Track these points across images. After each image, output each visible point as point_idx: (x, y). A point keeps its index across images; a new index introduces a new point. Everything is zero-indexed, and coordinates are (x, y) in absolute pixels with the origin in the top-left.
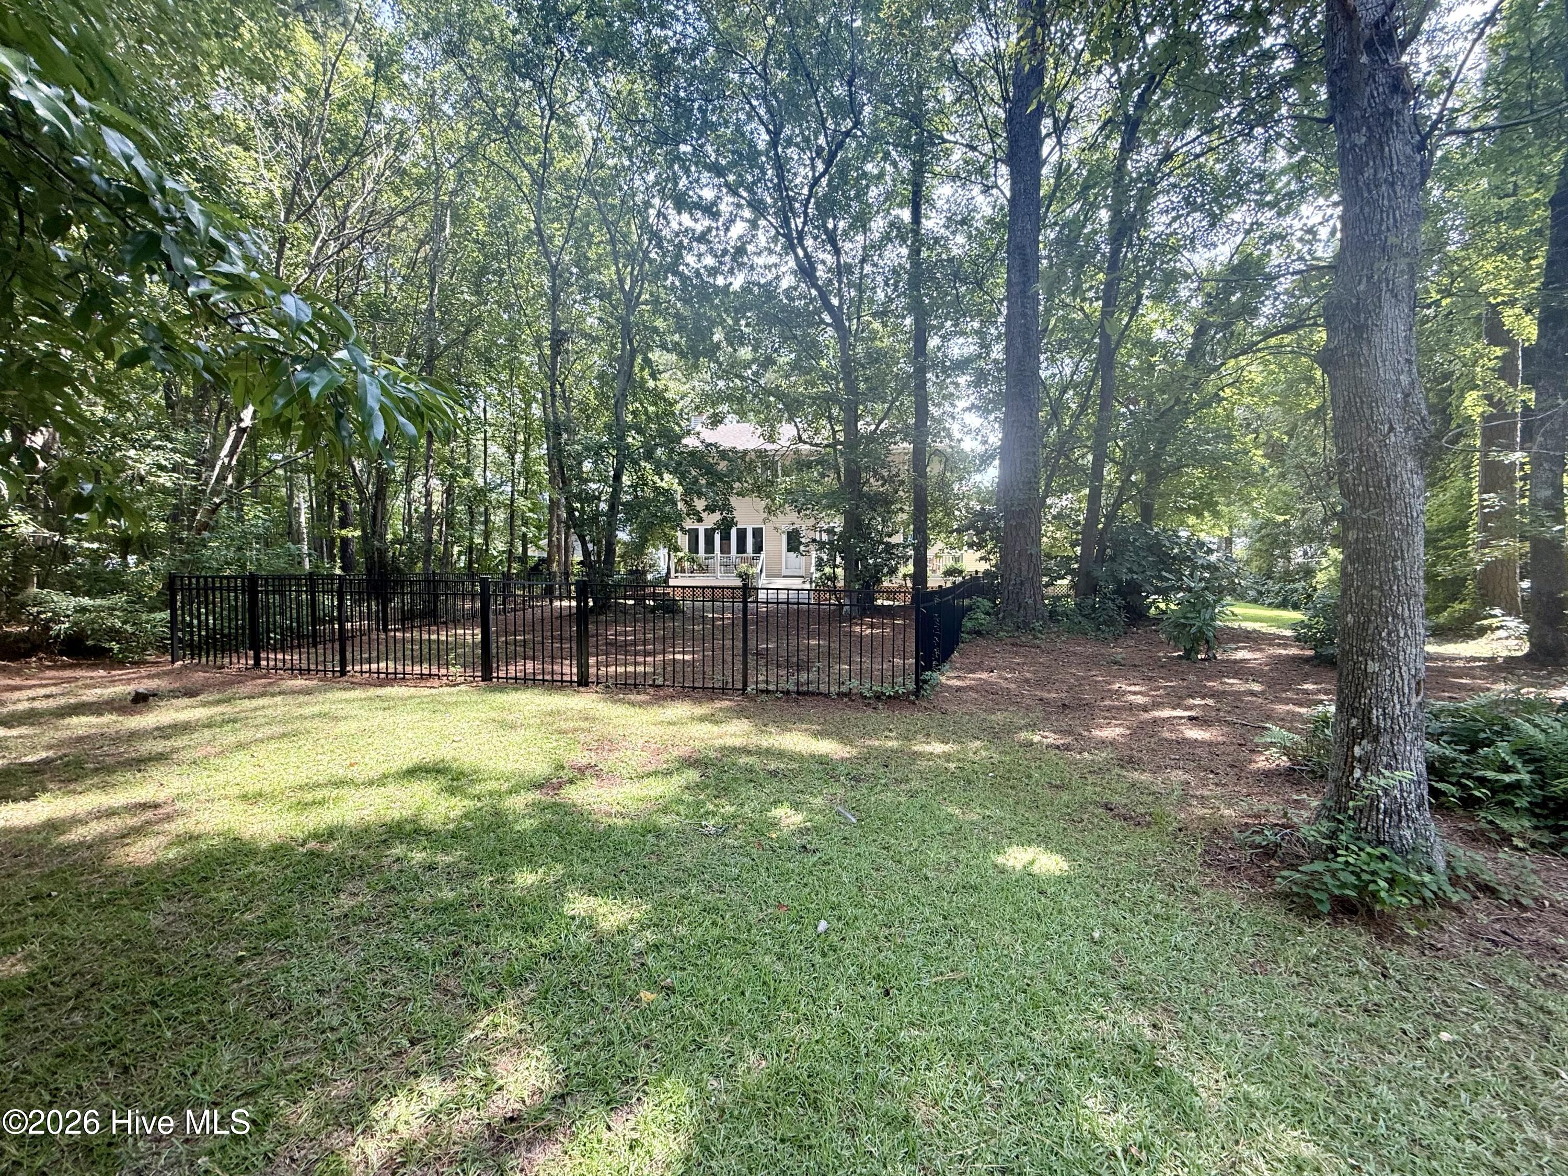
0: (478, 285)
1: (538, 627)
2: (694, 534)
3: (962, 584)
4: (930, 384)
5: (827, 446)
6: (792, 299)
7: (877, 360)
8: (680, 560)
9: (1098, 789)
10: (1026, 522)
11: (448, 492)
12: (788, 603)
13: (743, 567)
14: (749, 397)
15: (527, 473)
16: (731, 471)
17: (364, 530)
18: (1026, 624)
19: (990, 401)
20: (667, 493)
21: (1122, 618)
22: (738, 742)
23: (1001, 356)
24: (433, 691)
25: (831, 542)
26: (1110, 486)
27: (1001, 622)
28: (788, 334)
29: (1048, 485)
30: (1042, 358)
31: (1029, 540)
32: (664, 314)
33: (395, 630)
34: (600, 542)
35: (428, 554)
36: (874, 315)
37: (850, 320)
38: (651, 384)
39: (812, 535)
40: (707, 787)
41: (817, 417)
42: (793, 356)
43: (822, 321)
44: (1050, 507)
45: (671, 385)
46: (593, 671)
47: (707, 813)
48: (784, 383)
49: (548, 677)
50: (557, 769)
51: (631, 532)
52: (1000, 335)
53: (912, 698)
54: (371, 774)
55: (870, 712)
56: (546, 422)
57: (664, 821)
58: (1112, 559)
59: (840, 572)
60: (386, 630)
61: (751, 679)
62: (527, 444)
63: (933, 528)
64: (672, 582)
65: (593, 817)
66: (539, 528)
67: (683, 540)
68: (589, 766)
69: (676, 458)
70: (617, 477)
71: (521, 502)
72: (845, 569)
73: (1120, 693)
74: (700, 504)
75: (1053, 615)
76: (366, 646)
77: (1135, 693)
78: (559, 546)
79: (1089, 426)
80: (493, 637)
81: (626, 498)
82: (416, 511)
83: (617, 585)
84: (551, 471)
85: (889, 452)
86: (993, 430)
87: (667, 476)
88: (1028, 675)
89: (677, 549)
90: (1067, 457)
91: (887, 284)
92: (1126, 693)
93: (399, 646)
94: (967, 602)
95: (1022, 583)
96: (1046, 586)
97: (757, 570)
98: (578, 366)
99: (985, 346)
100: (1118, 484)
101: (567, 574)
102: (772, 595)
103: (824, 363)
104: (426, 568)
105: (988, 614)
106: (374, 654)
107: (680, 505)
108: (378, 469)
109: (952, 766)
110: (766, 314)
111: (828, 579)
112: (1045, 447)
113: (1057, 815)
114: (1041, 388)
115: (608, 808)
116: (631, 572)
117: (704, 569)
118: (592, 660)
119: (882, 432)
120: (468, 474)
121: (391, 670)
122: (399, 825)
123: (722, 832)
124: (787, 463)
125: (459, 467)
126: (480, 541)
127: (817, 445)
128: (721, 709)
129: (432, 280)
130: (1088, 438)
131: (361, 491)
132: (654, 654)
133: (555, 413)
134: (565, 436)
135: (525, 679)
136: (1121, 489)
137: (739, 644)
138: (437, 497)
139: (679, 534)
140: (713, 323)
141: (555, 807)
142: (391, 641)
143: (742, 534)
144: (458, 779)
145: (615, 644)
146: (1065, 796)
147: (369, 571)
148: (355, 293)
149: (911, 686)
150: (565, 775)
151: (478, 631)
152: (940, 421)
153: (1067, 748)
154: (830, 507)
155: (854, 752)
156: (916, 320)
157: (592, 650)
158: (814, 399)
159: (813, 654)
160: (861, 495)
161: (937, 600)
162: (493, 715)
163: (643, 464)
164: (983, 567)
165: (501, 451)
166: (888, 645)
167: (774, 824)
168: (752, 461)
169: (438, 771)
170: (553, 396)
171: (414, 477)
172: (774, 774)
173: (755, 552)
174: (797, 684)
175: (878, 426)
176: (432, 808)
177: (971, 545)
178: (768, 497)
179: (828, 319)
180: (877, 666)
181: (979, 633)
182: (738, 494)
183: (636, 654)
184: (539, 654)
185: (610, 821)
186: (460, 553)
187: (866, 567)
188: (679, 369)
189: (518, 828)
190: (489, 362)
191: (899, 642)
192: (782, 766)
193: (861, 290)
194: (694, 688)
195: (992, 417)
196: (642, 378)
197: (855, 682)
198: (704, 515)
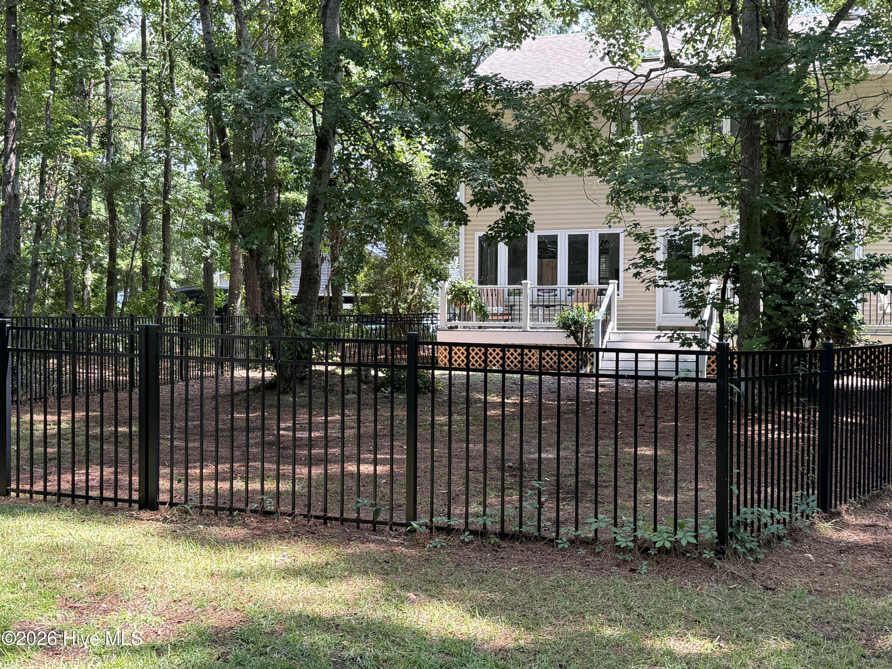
13: (575, 309)
53: (708, 555)
70: (324, 145)
97: (599, 315)
102: (627, 361)
149: (709, 533)
173: (603, 280)
194: (326, 519)
197: (605, 521)
198: (471, 211)
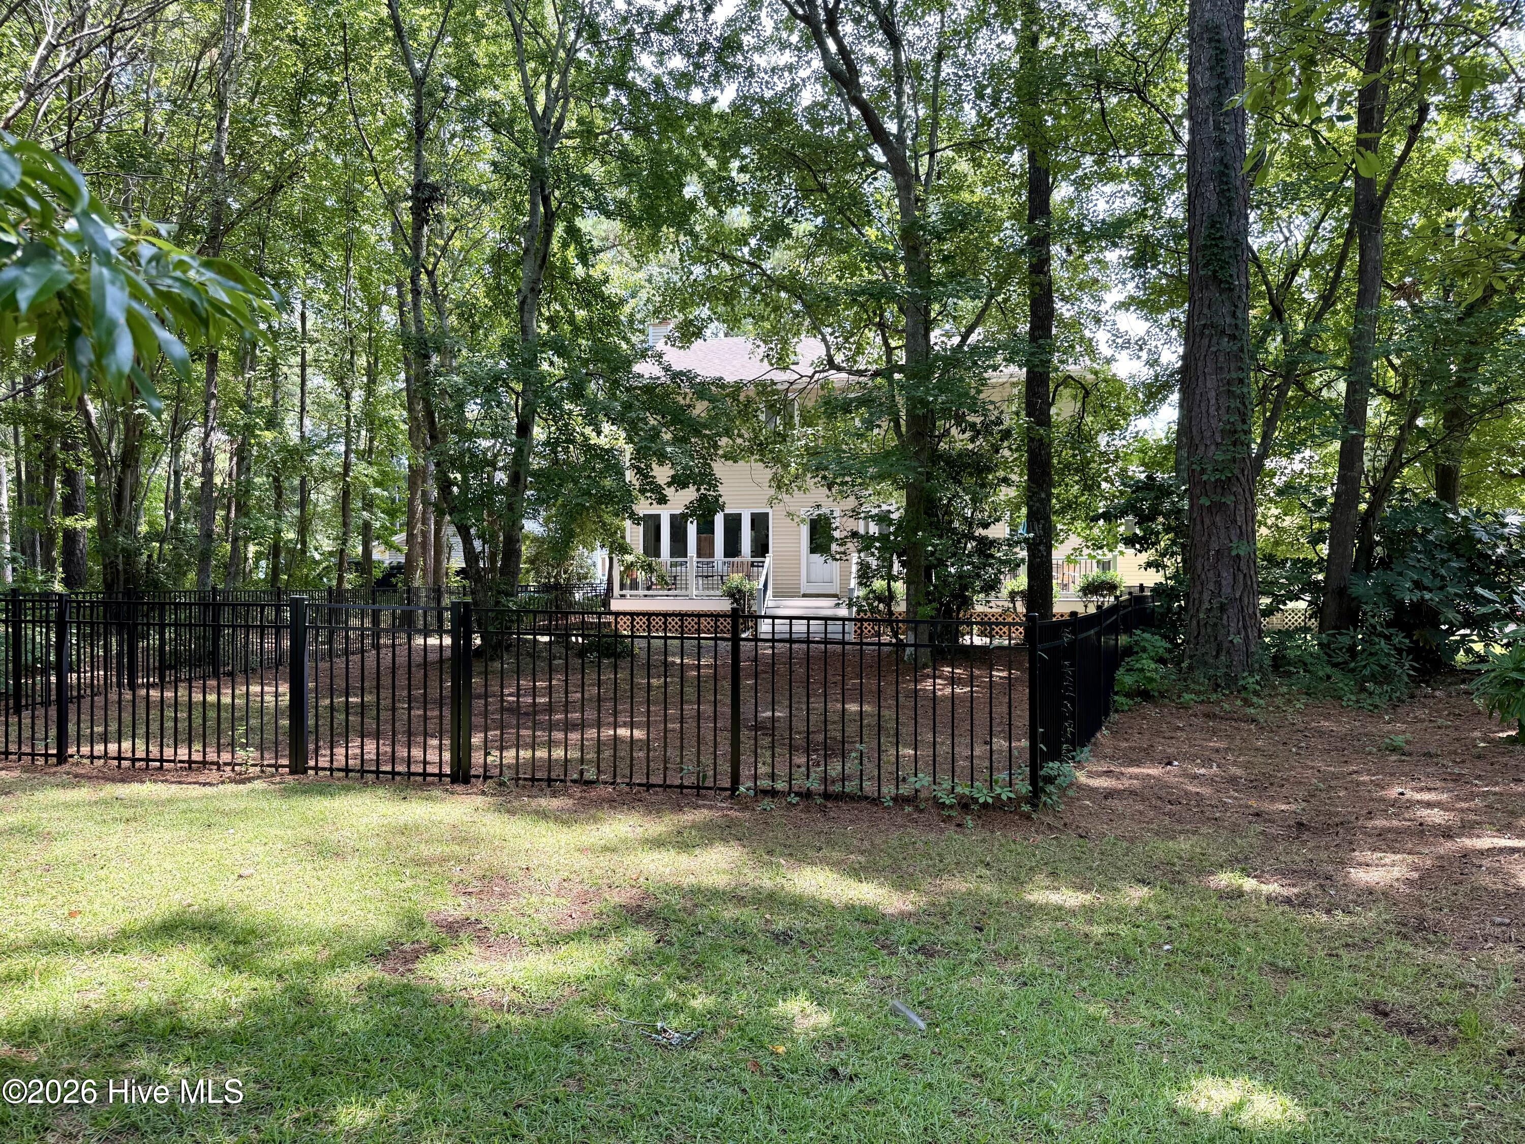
0: (296, 112)
1: (386, 681)
2: (652, 525)
3: (1113, 609)
4: (1055, 264)
5: (876, 374)
6: (817, 124)
7: (963, 226)
8: (630, 567)
9: (1361, 977)
10: (1229, 500)
11: (241, 455)
12: (808, 642)
13: (736, 579)
14: (745, 292)
15: (371, 420)
16: (714, 419)
17: (102, 519)
18: (1232, 681)
19: (1161, 291)
20: (607, 457)
21: (1406, 668)
22: (721, 881)
23: (1179, 214)
24: (208, 790)
25: (883, 538)
26: (1378, 437)
27: (1184, 676)
28: (811, 183)
29: (1266, 436)
30: (1252, 217)
31: (1234, 533)
32: (601, 153)
33: (148, 686)
34: (494, 536)
35: (205, 557)
36: (959, 148)
37: (916, 157)
38: (580, 271)
39: (851, 525)
40: (667, 960)
41: (859, 324)
42: (819, 220)
43: (869, 160)
44: (1272, 474)
45: (615, 272)
46: (477, 758)
47: (667, 1007)
48: (804, 270)
49: (401, 768)
50: (411, 926)
51: (547, 520)
52: (1178, 176)
53: (1026, 808)
54: (103, 930)
55: (951, 831)
56: (403, 336)
57: (591, 1018)
58: (1385, 564)
59: (899, 587)
60: (133, 686)
61: (745, 772)
62: (372, 375)
63: (1062, 512)
64: (616, 605)
65: (472, 1012)
66: (392, 513)
67: (634, 535)
68: (466, 922)
69: (624, 397)
70: (524, 429)
71: (360, 469)
72: (908, 582)
73: (1402, 806)
74: (662, 474)
75: (1279, 663)
76: (99, 714)
77: (1429, 805)
78: (424, 545)
79: (1340, 332)
80: (310, 698)
81: (536, 463)
82: (187, 484)
83: (524, 610)
84: (413, 418)
85: (983, 382)
86: (1169, 342)
87: (607, 428)
88: (1235, 771)
89: (624, 549)
90: (1301, 386)
91: (980, 96)
92: (1411, 804)
93: (154, 713)
94: (1123, 639)
95: (1222, 608)
96: (1269, 612)
97: (758, 584)
98: (456, 243)
99: (1152, 197)
100: (1392, 431)
101: (437, 592)
102: (782, 627)
103: (871, 233)
104: (201, 582)
105: (1162, 661)
106: (113, 727)
107: (629, 476)
108: (126, 417)
109: (1098, 931)
110: (774, 151)
111: (880, 599)
112: (1260, 369)
113: (1286, 1022)
114: (1253, 269)
115: (495, 996)
116: (546, 588)
117: (669, 583)
118: (477, 739)
119: (974, 349)
120: (273, 423)
121: (140, 753)
122: (147, 1019)
123: (691, 1041)
124: (810, 404)
125: (260, 412)
126: (291, 535)
127: (860, 373)
128: (694, 826)
129: (221, 104)
130: (1338, 354)
131: (99, 453)
132: (582, 726)
133: (419, 321)
134: (435, 359)
135: (363, 772)
136: (1399, 442)
137: (726, 710)
138: (223, 462)
139: (628, 523)
140: (683, 167)
141: (403, 994)
142: (142, 706)
143: (733, 524)
144: (245, 942)
145: (516, 710)
146: (1301, 989)
147: (109, 586)
148: (97, 129)
149: (1024, 787)
150: (424, 935)
151: (284, 688)
152: (1074, 325)
153: (1305, 902)
154: (880, 477)
155: (923, 901)
156: (1032, 157)
157: (477, 720)
158: (854, 295)
159: (852, 729)
160: (936, 457)
161: (1067, 637)
162: (307, 832)
163: (567, 406)
164: (1152, 578)
165: (329, 384)
166: (981, 716)
167: (782, 1029)
168: (749, 401)
169: (213, 928)
170: (416, 292)
171: (185, 429)
172: (783, 938)
173: (755, 553)
174: (825, 780)
175: (965, 338)
176: (200, 990)
177: (1130, 541)
178: (777, 460)
179: (878, 155)
180: (963, 751)
181: (1146, 695)
182: (726, 457)
183: (551, 727)
184: (386, 728)
185: (499, 1018)
186: (258, 556)
187: (944, 580)
188: (627, 246)
189: (341, 1027)
190: (310, 237)
191: (1001, 710)
192: (798, 925)
193: (935, 108)
194: (648, 786)
195: (1165, 318)
196: (565, 261)
197: (924, 779)
198: (669, 492)
